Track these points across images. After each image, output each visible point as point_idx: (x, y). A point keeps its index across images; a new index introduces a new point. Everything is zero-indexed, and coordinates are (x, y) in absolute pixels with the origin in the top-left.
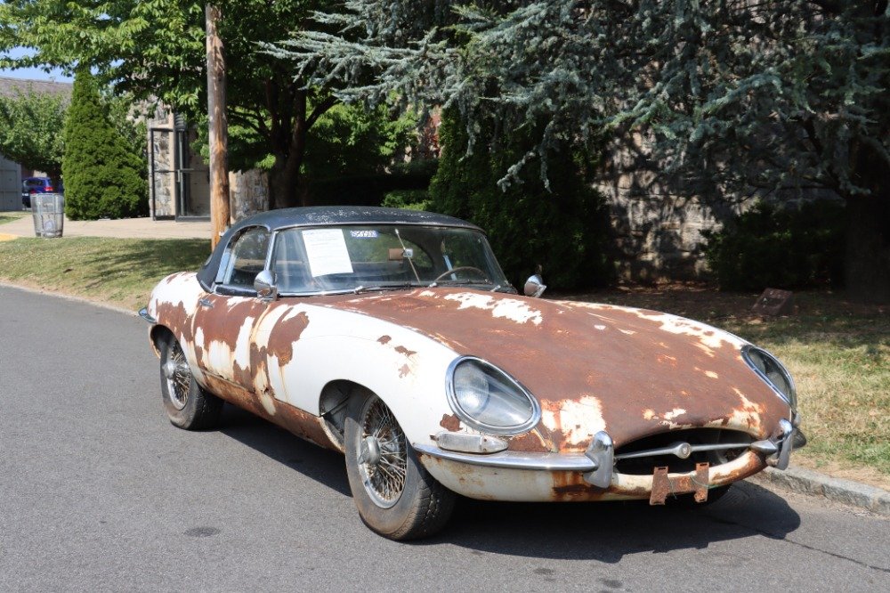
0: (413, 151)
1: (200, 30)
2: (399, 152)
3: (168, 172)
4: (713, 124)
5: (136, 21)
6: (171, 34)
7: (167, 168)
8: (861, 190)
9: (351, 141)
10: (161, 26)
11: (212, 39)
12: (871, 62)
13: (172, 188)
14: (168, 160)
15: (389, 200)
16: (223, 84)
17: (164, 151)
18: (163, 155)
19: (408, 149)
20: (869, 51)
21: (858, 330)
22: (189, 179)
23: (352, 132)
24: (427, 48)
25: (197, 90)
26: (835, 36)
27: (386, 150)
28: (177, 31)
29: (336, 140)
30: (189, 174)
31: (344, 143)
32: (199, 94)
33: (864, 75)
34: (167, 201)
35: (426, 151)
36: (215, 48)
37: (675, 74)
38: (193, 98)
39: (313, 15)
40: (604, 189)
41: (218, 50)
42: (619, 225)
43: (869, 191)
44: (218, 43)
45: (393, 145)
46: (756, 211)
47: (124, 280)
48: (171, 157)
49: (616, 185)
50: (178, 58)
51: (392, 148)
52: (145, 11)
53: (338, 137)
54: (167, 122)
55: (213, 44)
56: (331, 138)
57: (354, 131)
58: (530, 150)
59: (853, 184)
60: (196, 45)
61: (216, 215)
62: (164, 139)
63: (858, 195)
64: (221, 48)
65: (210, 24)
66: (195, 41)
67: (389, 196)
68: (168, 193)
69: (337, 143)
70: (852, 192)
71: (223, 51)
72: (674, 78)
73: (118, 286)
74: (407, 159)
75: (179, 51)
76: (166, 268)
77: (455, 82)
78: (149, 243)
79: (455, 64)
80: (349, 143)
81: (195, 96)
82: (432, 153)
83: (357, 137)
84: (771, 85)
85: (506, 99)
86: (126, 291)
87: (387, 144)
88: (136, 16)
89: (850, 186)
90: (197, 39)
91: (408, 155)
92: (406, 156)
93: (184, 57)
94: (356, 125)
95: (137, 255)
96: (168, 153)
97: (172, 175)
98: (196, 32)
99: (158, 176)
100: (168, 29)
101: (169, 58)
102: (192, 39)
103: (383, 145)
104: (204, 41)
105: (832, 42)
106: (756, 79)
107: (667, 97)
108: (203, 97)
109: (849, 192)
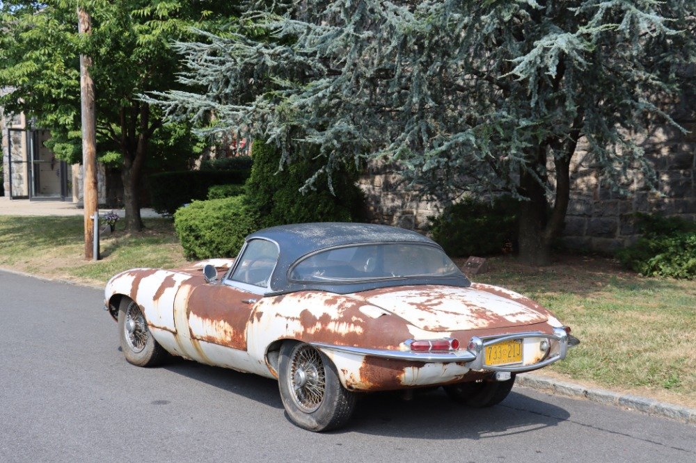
0: (217, 150)
1: (76, 72)
2: (206, 150)
3: (21, 162)
4: (436, 160)
5: (28, 63)
6: (54, 74)
7: (19, 159)
8: (525, 198)
9: (171, 142)
10: (47, 68)
11: (85, 79)
12: (525, 128)
13: (24, 174)
14: (20, 152)
15: (213, 193)
16: (93, 110)
17: (17, 145)
18: (16, 149)
19: (213, 148)
20: (523, 123)
21: (525, 283)
22: (39, 167)
23: (172, 135)
24: (257, 106)
25: (72, 114)
26: (504, 113)
27: (197, 149)
28: (58, 73)
29: (160, 142)
30: (39, 165)
31: (166, 143)
32: (74, 116)
33: (521, 135)
34: (19, 184)
35: (227, 149)
36: (88, 84)
37: (413, 128)
38: (69, 119)
39: (178, 79)
40: (364, 186)
41: (90, 85)
42: (375, 209)
43: (529, 199)
44: (90, 81)
45: (202, 145)
46: (464, 203)
47: (10, 249)
48: (23, 150)
49: (372, 183)
50: (59, 91)
51: (202, 148)
52: (34, 57)
53: (162, 139)
54: (20, 123)
55: (86, 82)
56: (157, 140)
57: (175, 136)
58: (320, 168)
59: (520, 194)
60: (73, 82)
61: (88, 204)
62: (17, 136)
63: (523, 201)
64: (92, 85)
65: (83, 68)
66: (71, 79)
67: (212, 190)
68: (20, 178)
69: (161, 144)
70: (520, 200)
71: (94, 87)
72: (412, 131)
73: (6, 254)
74: (212, 155)
75: (59, 86)
76: (41, 240)
77: (274, 127)
78: (19, 219)
79: (273, 114)
80: (170, 144)
81: (71, 117)
82: (232, 151)
83: (175, 140)
84: (468, 140)
85: (309, 140)
86: (15, 258)
87: (198, 144)
88: (28, 59)
89: (518, 196)
90: (74, 78)
91: (213, 152)
92: (211, 153)
93: (64, 91)
94: (175, 131)
95: (13, 229)
96: (20, 147)
97: (24, 165)
98: (72, 73)
99: (14, 165)
100: (53, 70)
101: (53, 91)
102: (70, 78)
103: (195, 145)
104: (78, 79)
105: (504, 117)
106: (461, 136)
107: (409, 143)
108: (78, 119)
109: (518, 199)
